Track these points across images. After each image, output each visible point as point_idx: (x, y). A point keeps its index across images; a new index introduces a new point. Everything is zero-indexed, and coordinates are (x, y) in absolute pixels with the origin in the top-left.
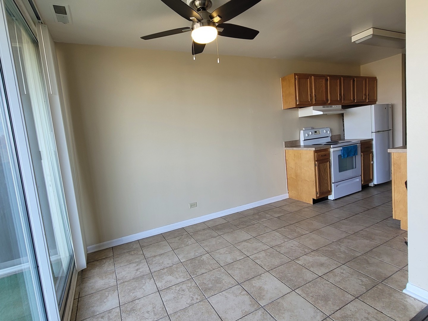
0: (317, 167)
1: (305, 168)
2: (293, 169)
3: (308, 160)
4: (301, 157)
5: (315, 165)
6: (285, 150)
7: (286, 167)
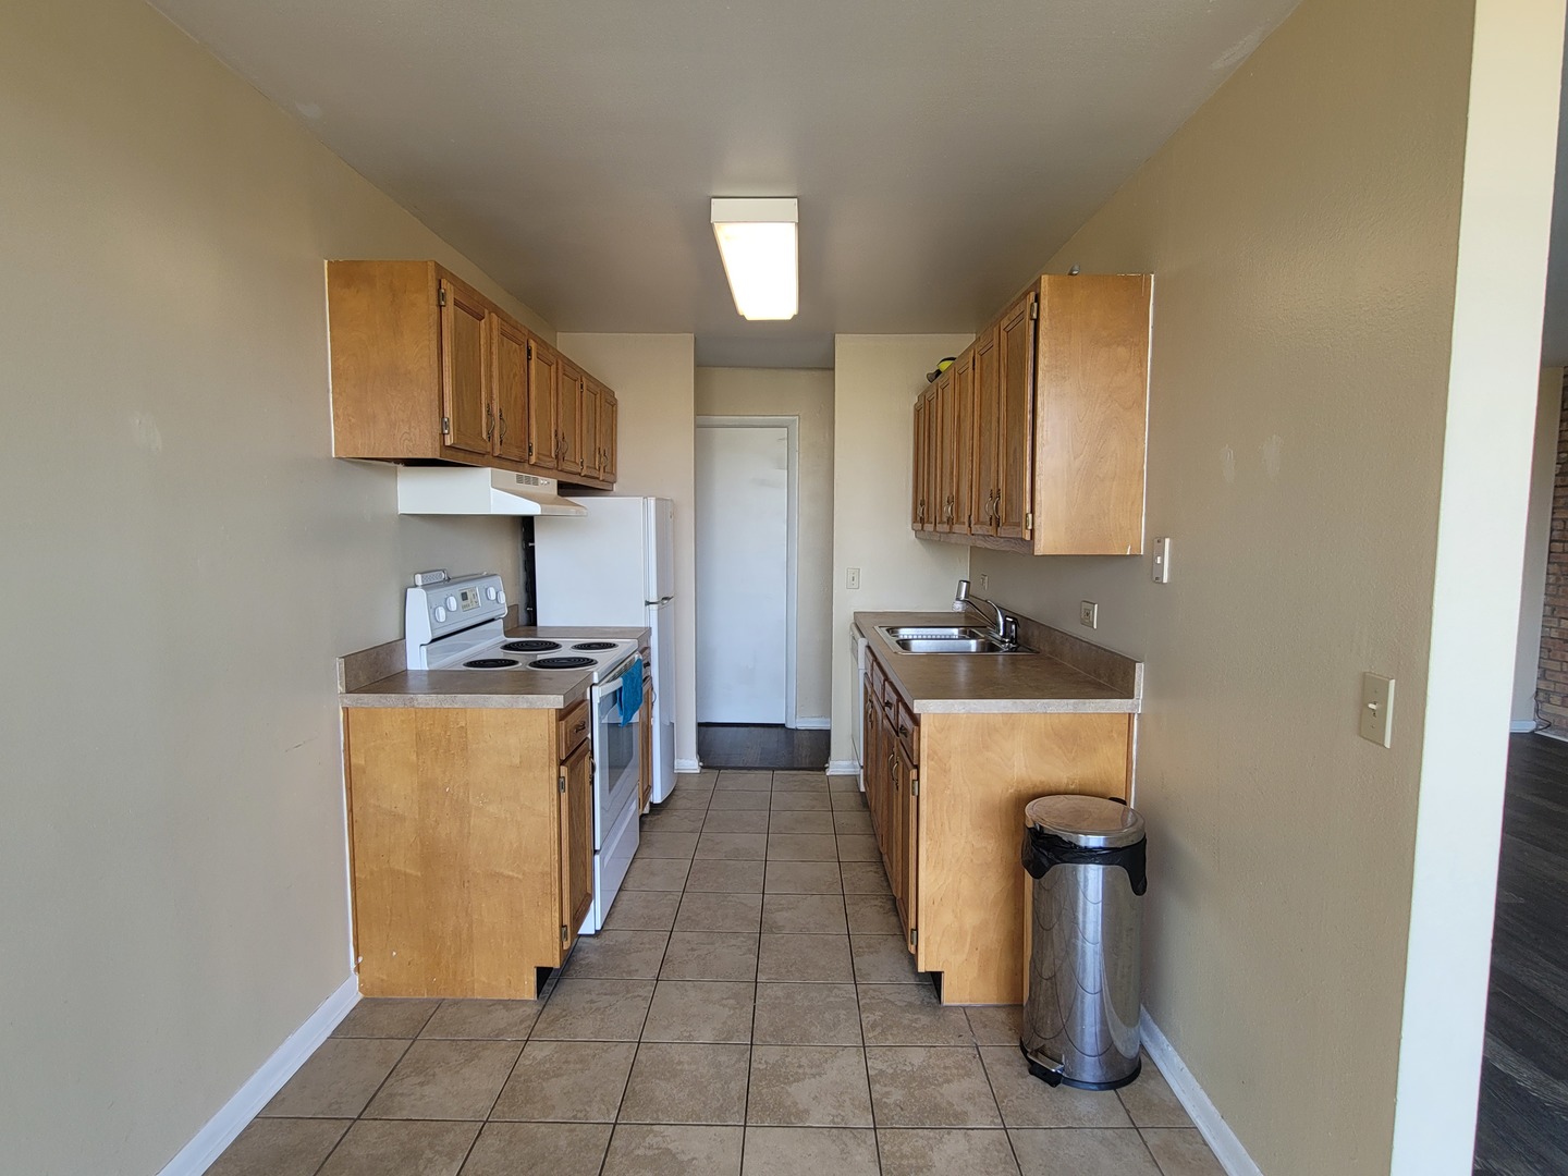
0: (564, 796)
1: (492, 809)
2: (402, 818)
3: (517, 761)
4: (465, 748)
5: (560, 786)
6: (346, 710)
7: (351, 810)
